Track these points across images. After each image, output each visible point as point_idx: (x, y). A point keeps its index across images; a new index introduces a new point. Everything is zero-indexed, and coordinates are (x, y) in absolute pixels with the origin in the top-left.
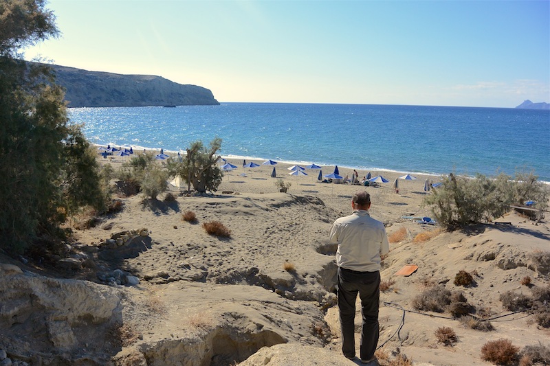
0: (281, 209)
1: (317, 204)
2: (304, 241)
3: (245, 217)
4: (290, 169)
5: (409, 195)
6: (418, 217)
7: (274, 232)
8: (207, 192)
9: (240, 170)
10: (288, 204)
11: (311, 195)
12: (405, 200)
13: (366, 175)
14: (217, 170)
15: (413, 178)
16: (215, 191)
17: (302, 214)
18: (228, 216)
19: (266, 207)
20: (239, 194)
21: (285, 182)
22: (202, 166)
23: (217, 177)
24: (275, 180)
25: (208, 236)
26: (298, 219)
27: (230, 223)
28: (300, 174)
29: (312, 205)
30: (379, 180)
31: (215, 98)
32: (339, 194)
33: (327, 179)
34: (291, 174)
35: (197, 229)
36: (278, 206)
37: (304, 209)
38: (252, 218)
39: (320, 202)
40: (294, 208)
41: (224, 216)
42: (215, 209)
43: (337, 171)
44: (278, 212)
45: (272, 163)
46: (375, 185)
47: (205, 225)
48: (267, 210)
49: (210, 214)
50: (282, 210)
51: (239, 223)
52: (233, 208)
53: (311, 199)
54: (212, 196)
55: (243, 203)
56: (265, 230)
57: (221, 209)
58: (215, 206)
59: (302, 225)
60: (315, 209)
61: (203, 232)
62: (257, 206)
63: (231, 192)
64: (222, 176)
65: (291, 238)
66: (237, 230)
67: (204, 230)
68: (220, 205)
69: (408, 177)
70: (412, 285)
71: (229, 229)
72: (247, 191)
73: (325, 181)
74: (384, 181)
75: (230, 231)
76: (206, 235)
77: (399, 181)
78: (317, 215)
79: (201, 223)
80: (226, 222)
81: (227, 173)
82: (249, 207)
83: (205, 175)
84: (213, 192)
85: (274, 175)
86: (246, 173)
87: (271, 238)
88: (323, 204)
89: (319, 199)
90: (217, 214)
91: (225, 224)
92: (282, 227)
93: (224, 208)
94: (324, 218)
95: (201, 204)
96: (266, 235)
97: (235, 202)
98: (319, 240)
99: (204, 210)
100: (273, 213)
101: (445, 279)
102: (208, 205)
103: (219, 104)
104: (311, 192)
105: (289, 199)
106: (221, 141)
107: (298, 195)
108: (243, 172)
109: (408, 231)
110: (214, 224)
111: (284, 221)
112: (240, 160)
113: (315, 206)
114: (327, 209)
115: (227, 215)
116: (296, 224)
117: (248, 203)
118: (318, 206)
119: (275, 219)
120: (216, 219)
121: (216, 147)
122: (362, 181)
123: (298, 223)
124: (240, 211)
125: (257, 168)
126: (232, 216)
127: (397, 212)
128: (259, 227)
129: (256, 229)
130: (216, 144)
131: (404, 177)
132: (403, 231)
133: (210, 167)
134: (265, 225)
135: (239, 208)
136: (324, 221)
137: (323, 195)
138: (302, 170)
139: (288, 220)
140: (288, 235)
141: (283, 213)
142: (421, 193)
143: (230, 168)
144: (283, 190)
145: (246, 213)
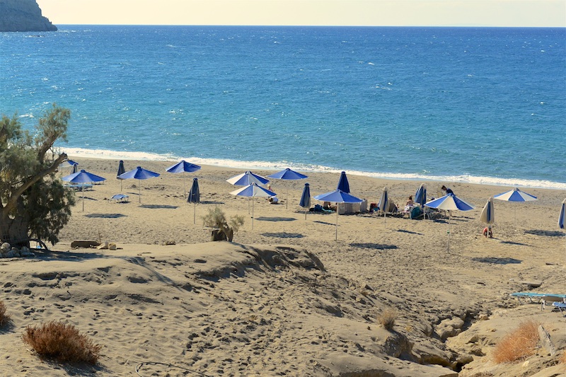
0: (223, 283)
1: (308, 266)
2: (287, 367)
3: (132, 307)
4: (233, 181)
5: (519, 238)
6: (551, 292)
7: (209, 346)
8: (34, 245)
10: (237, 270)
11: (286, 243)
12: (512, 252)
13: (414, 192)
14: (58, 189)
15: (527, 198)
16: (54, 240)
17: (273, 293)
18: (89, 308)
19: (184, 280)
20: (113, 248)
21: (229, 214)
22: (18, 178)
23: (56, 206)
24: (203, 210)
25: (38, 362)
26: (266, 309)
27: (97, 326)
28: (259, 193)
29: (295, 270)
30: (449, 205)
32: (353, 240)
34: (235, 193)
35: (9, 346)
36: (214, 276)
37: (278, 283)
38: (150, 309)
39: (313, 262)
40: (254, 280)
41: (78, 308)
42: (56, 291)
43: (344, 184)
44: (215, 292)
45: (188, 167)
46: (438, 217)
47: (31, 334)
48: (188, 287)
49: (44, 303)
50: (227, 286)
51: (120, 324)
52: (101, 287)
53: (292, 256)
54: (45, 255)
55: (127, 273)
56: (186, 342)
57: (72, 289)
58: (54, 281)
59: (277, 324)
60: (305, 279)
61: (25, 352)
62: (162, 279)
63: (95, 244)
64: (72, 203)
65: (254, 359)
66: (116, 344)
67: (29, 347)
68: (69, 280)
69: (516, 197)
71: (94, 341)
73: (317, 210)
74: (460, 205)
75: (97, 349)
76: (33, 362)
77: (496, 207)
78: (311, 295)
79: (21, 325)
80: (81, 320)
81: (79, 194)
82: (142, 281)
83: (25, 202)
84: (49, 245)
85: (194, 197)
87: (203, 361)
88: (320, 267)
89: (311, 255)
90: (61, 303)
91: (82, 329)
92: (229, 330)
93: (80, 287)
94: (328, 303)
95: (17, 279)
96: (189, 355)
97: (106, 270)
98: (325, 363)
99: (27, 292)
100: (203, 294)
102: (38, 280)
103: (54, 28)
104: (284, 235)
105: (241, 258)
106: (66, 115)
107: (262, 247)
110: (55, 330)
111: (232, 315)
112: (109, 162)
113: (303, 272)
114: (334, 280)
115: (87, 305)
116: (263, 322)
117: (140, 271)
118: (310, 274)
119: (210, 310)
120: (57, 317)
121: (55, 129)
122: (404, 208)
123: (267, 318)
124: (120, 293)
125: (151, 180)
126: (100, 308)
127: (497, 283)
128: (169, 334)
129: (164, 339)
130: (53, 123)
131: (506, 197)
132: (529, 332)
133: (40, 182)
134: (186, 327)
135: (119, 285)
136: (329, 310)
137: (315, 244)
138: (260, 184)
139: (243, 312)
140: (244, 351)
141: (228, 293)
142: (547, 233)
143: (87, 181)
144: (222, 233)
145: (136, 298)
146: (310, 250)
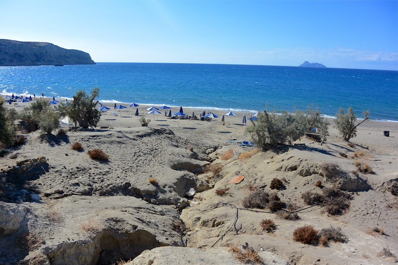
1: (170, 134)
2: (162, 161)
3: (118, 145)
4: (149, 109)
5: (232, 126)
6: (239, 141)
7: (140, 156)
8: (89, 128)
9: (112, 111)
10: (149, 135)
11: (164, 127)
12: (229, 130)
13: (202, 113)
14: (96, 111)
15: (234, 115)
16: (96, 126)
17: (159, 141)
18: (106, 145)
19: (133, 137)
20: (113, 128)
21: (146, 119)
22: (85, 108)
23: (96, 116)
24: (139, 118)
25: (92, 160)
26: (157, 145)
27: (108, 150)
28: (156, 113)
29: (166, 135)
30: (211, 116)
31: (92, 59)
32: (184, 127)
33: (175, 116)
34: (149, 113)
35: (83, 156)
36: (142, 136)
37: (160, 138)
38: (123, 145)
39: (171, 133)
40: (154, 137)
41: (103, 145)
42: (96, 140)
43: (181, 110)
44: (142, 141)
45: (136, 105)
46: (209, 120)
47: (89, 152)
48: (134, 139)
49: (93, 144)
50: (145, 139)
51: (114, 150)
52: (109, 139)
53: (165, 131)
54: (93, 130)
55: (116, 135)
56: (133, 155)
57: (101, 140)
58: (96, 138)
59: (160, 150)
60: (168, 137)
61: (88, 157)
62: (127, 137)
63: (107, 127)
64: (100, 115)
65: (153, 159)
66: (113, 155)
67: (89, 156)
68: (100, 137)
69: (231, 114)
70: (241, 190)
71: (107, 154)
72: (118, 126)
73: (174, 118)
74: (215, 116)
75: (108, 156)
76: (90, 160)
77: (225, 117)
78: (170, 142)
79: (86, 150)
80: (104, 149)
81: (103, 113)
82: (121, 137)
83: (87, 115)
84: (94, 128)
85: (137, 114)
86: (116, 113)
87: (138, 160)
88: (173, 134)
89: (170, 131)
90: (97, 144)
91: (104, 151)
92: (146, 151)
93: (103, 139)
94: (175, 144)
95: (85, 137)
96: (134, 158)
97: (111, 134)
98: (173, 160)
99: (88, 141)
100: (138, 141)
101: (263, 185)
102: (91, 137)
103: (95, 63)
104: (164, 125)
105: (150, 131)
106: (98, 90)
107: (156, 128)
108: (115, 113)
109: (234, 152)
110: (96, 151)
111: (147, 147)
112: (112, 104)
113: (168, 135)
114: (177, 138)
115: (105, 144)
117: (120, 135)
118: (170, 136)
119: (140, 146)
120: (97, 148)
121: (95, 94)
122: (199, 117)
123: (157, 148)
124: (115, 141)
125: (125, 109)
126: (109, 145)
127: (224, 138)
128: (129, 152)
129: (127, 154)
130: (95, 92)
131: (228, 114)
132: (231, 152)
133: (91, 109)
134: (134, 151)
135: (113, 139)
136: (175, 146)
137: (173, 128)
138: (157, 110)
139: (150, 146)
140: (150, 157)
141: (146, 141)
142: (240, 125)
143: (105, 110)
144: (145, 125)
145: (119, 142)
146: (171, 129)
